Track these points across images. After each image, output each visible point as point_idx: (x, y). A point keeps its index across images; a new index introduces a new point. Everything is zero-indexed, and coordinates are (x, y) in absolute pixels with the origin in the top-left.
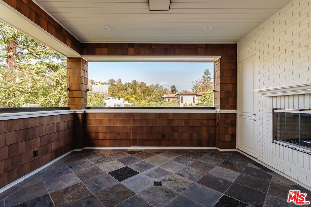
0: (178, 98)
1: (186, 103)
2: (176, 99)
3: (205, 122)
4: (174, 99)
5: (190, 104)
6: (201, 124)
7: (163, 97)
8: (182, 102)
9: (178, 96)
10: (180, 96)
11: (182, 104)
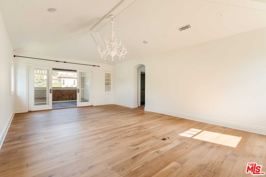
0: (60, 80)
1: (67, 85)
2: (58, 81)
3: (74, 92)
4: (56, 81)
5: (71, 86)
6: (73, 93)
7: (43, 79)
8: (64, 84)
9: (60, 79)
10: (62, 79)
11: (63, 85)
